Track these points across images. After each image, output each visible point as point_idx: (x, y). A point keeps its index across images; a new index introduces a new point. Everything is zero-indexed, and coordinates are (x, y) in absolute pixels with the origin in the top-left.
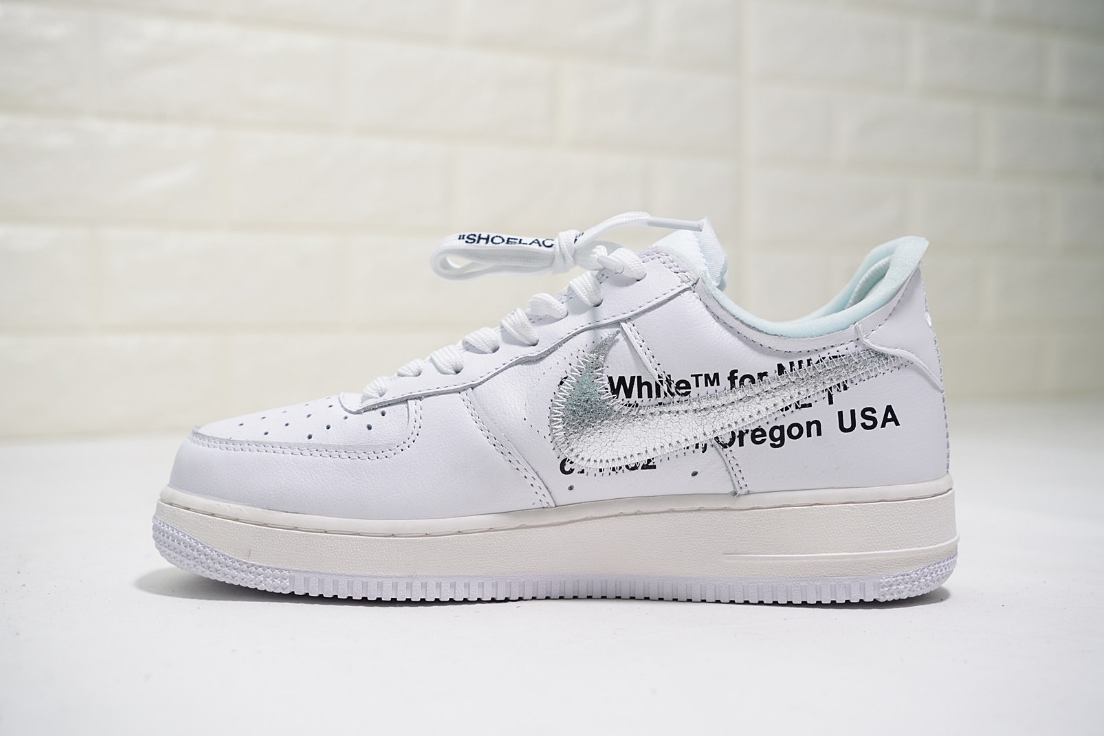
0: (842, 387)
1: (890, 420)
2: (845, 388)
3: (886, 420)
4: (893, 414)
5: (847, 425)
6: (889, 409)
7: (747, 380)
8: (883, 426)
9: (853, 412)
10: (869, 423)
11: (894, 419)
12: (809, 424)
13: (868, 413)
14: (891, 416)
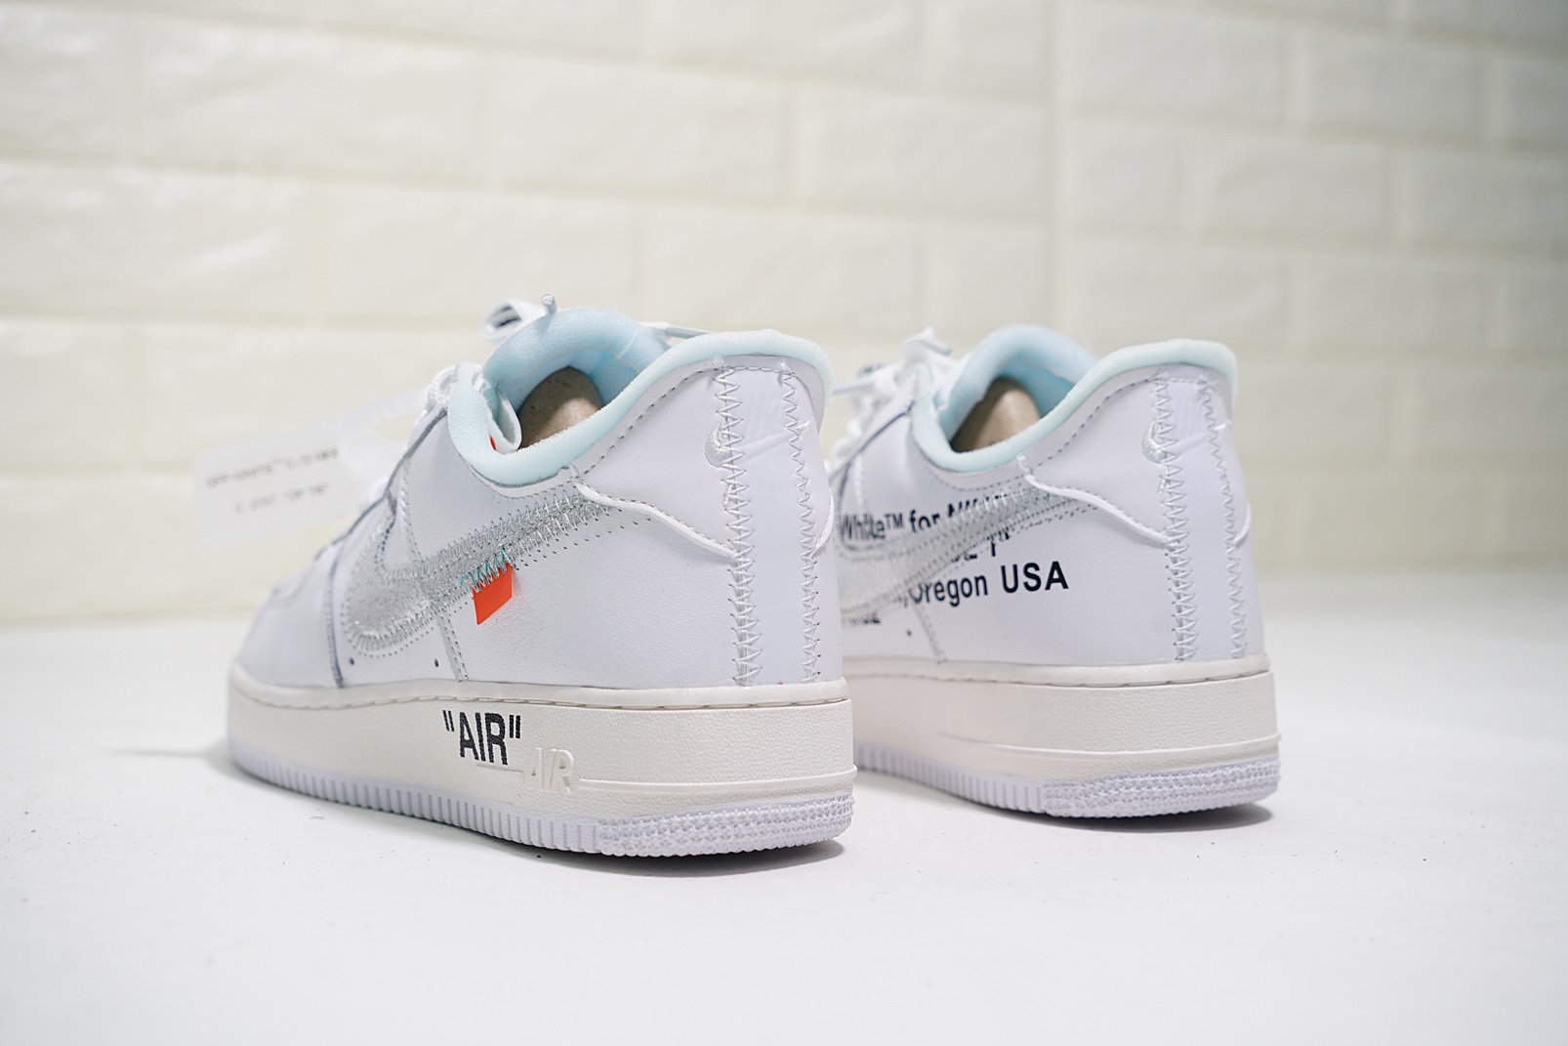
0: (1004, 536)
1: (1056, 581)
2: (1007, 537)
3: (1051, 580)
4: (1060, 573)
5: (1011, 585)
6: (1056, 566)
7: (924, 523)
8: (1048, 587)
9: (1015, 567)
10: (1032, 583)
11: (1062, 580)
12: (977, 579)
13: (1031, 570)
14: (1057, 576)
